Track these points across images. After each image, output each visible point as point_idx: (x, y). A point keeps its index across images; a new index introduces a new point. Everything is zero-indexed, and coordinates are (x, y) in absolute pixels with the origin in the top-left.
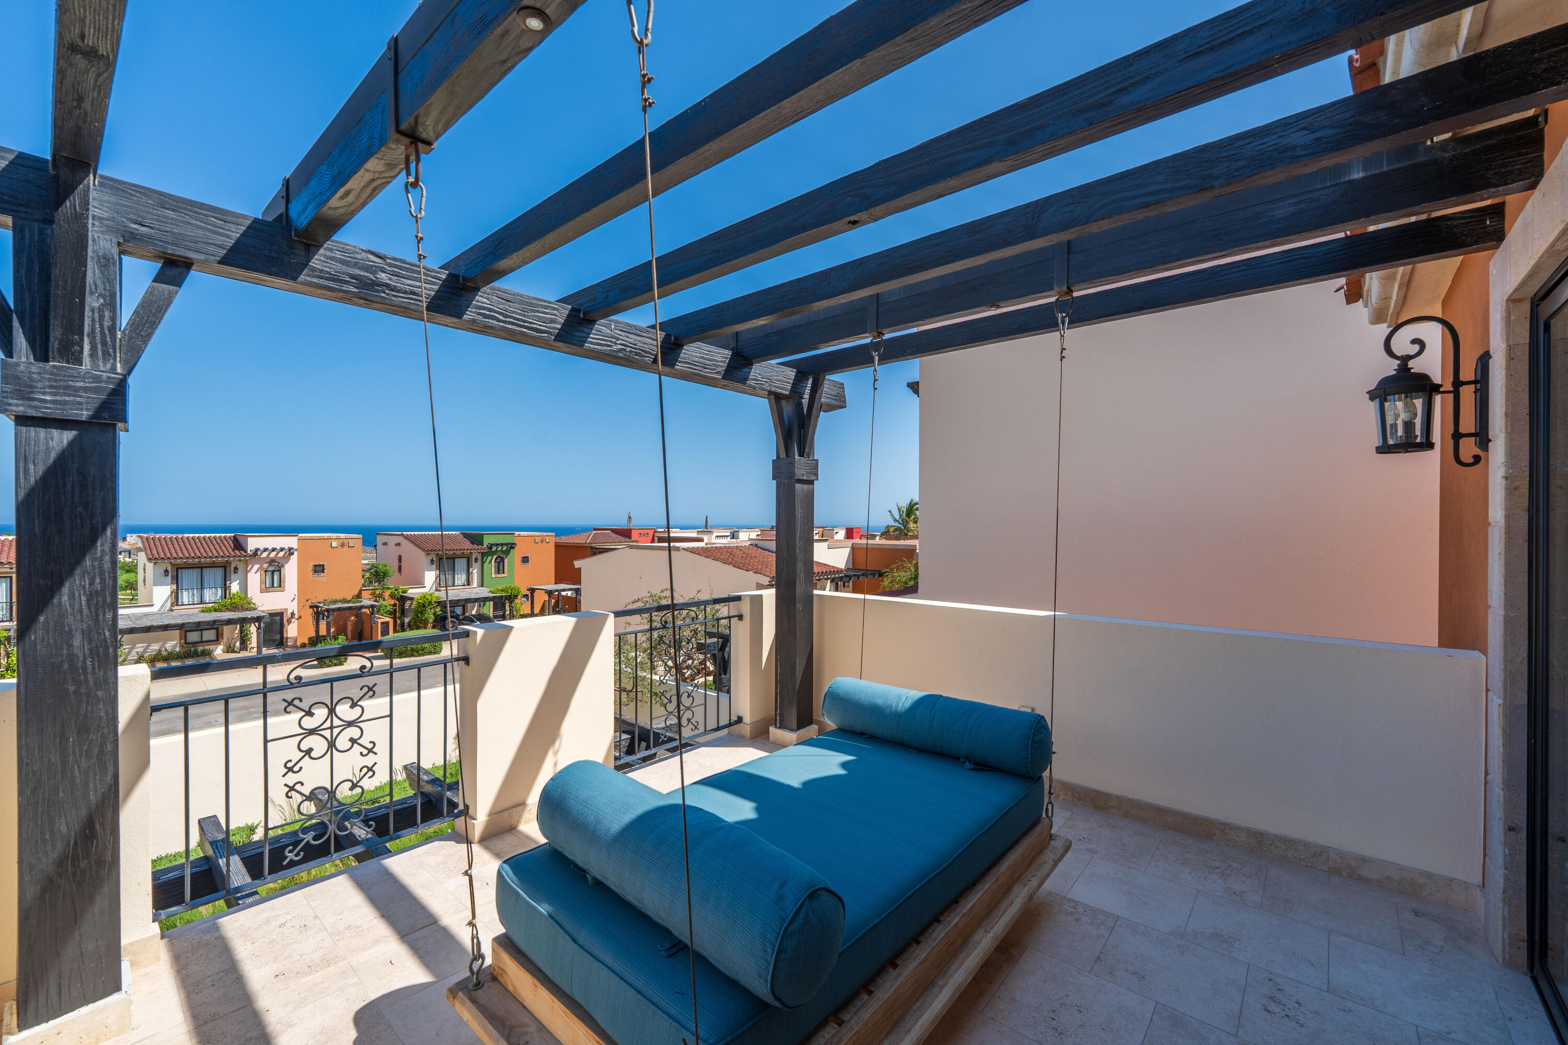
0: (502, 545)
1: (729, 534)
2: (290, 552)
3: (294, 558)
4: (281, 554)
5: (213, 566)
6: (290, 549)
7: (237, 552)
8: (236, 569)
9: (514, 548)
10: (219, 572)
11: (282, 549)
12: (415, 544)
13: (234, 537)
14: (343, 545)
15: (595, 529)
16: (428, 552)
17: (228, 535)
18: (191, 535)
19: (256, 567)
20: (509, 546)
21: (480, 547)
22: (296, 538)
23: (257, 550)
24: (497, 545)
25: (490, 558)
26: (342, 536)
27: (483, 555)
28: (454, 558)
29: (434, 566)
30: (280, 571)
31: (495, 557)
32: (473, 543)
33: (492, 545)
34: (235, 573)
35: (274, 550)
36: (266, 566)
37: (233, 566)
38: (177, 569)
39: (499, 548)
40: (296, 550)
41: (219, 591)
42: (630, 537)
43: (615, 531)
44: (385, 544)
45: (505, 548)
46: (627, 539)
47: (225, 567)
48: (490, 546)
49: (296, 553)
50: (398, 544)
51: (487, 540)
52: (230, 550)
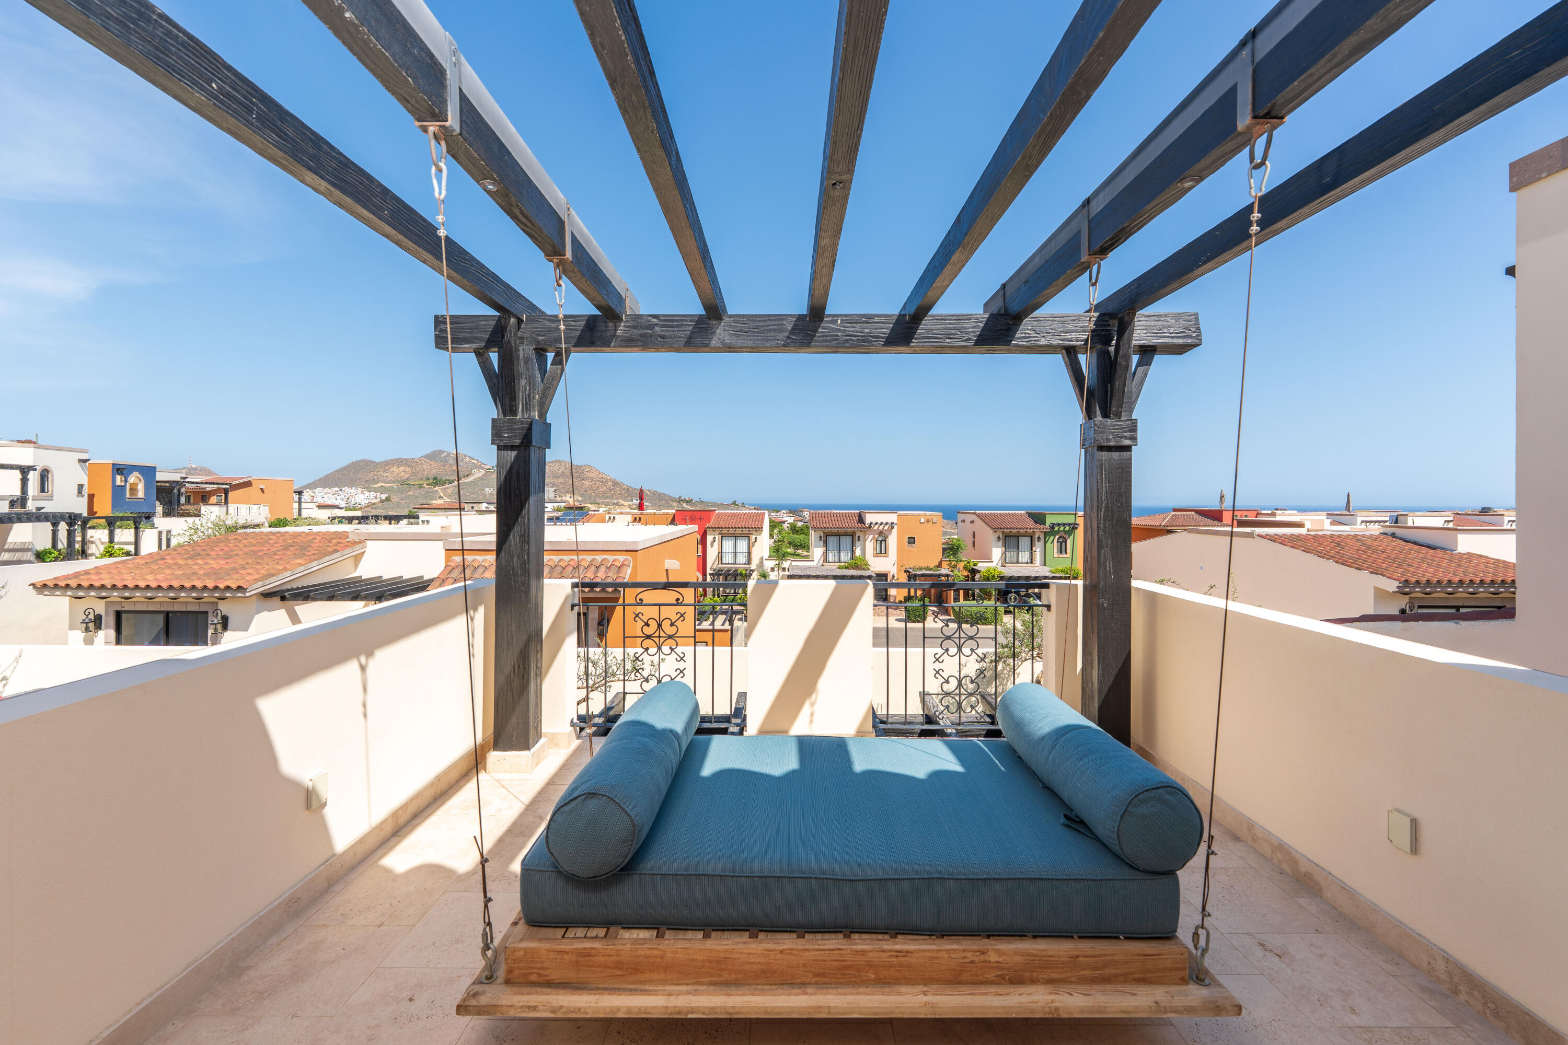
0: (1064, 525)
1: (1387, 519)
2: (892, 525)
3: (895, 531)
4: (886, 527)
5: (846, 534)
6: (892, 523)
7: (859, 524)
8: (859, 537)
9: (1076, 528)
10: (849, 538)
11: (887, 524)
12: (984, 522)
13: (860, 513)
14: (928, 521)
15: (1175, 510)
16: (995, 530)
17: (856, 511)
18: (835, 511)
19: (871, 536)
20: (1072, 526)
21: (1042, 527)
22: (896, 515)
23: (871, 523)
24: (1059, 525)
25: (1052, 538)
26: (928, 513)
27: (1046, 534)
28: (1018, 537)
29: (1001, 542)
30: (885, 540)
31: (1057, 537)
32: (1036, 522)
33: (1054, 524)
34: (858, 540)
35: (881, 524)
36: (877, 536)
37: (857, 535)
38: (826, 536)
39: (1062, 528)
40: (896, 524)
41: (849, 554)
42: (1220, 520)
43: (1201, 513)
44: (963, 521)
45: (1067, 528)
46: (1216, 522)
47: (853, 536)
48: (1053, 526)
49: (896, 527)
50: (972, 522)
51: (1050, 520)
52: (856, 523)
